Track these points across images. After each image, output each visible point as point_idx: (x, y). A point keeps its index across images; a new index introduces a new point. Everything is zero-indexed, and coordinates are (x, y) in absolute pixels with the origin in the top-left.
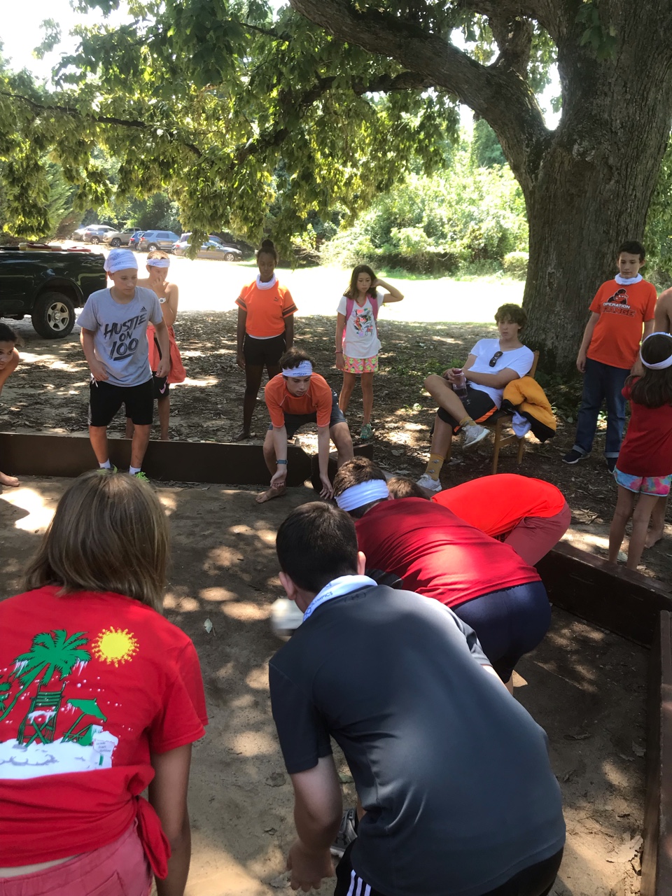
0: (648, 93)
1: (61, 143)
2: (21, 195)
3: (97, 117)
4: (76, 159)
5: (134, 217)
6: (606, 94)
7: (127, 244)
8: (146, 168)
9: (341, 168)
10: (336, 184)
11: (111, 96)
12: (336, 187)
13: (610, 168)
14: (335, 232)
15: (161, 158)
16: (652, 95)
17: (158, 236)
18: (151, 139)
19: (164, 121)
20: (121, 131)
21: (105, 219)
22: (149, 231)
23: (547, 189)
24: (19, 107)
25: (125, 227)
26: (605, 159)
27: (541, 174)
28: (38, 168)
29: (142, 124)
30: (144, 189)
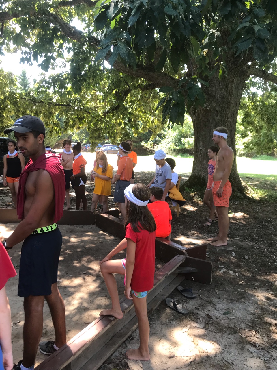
0: (228, 85)
3: (55, 104)
4: (49, 119)
5: (86, 139)
6: (213, 87)
8: (74, 121)
9: (149, 117)
10: (148, 122)
12: (148, 124)
13: (217, 111)
14: (160, 141)
16: (229, 86)
18: (73, 110)
23: (198, 120)
24: (29, 103)
26: (214, 108)
27: (196, 114)
30: (73, 128)
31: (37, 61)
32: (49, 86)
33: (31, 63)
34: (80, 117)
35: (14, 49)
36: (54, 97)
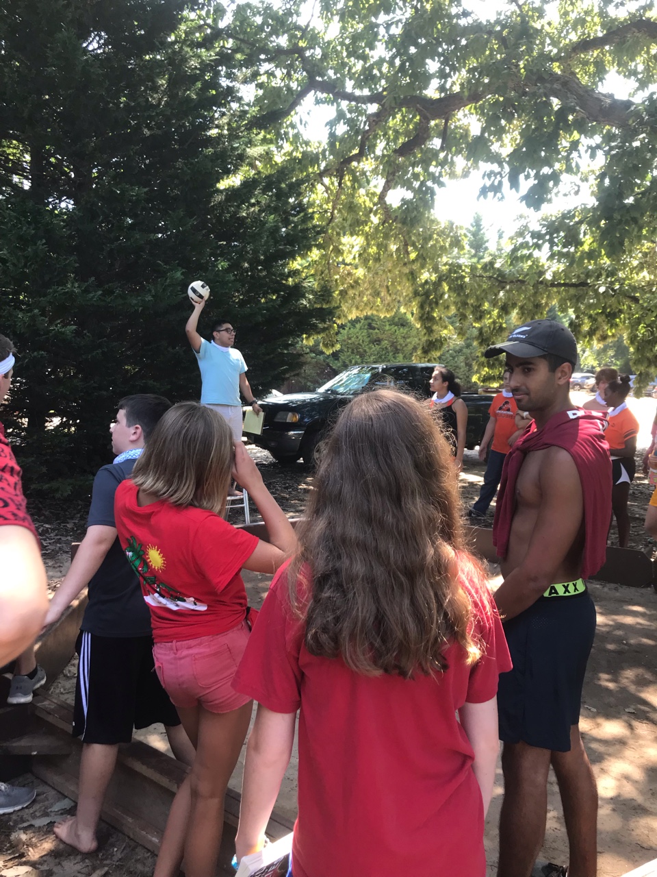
3: (550, 284)
18: (594, 296)
20: (572, 292)
24: (489, 285)
28: (501, 329)
30: (591, 339)
31: (517, 190)
32: (540, 242)
33: (500, 196)
34: (612, 310)
35: (463, 169)
36: (549, 268)
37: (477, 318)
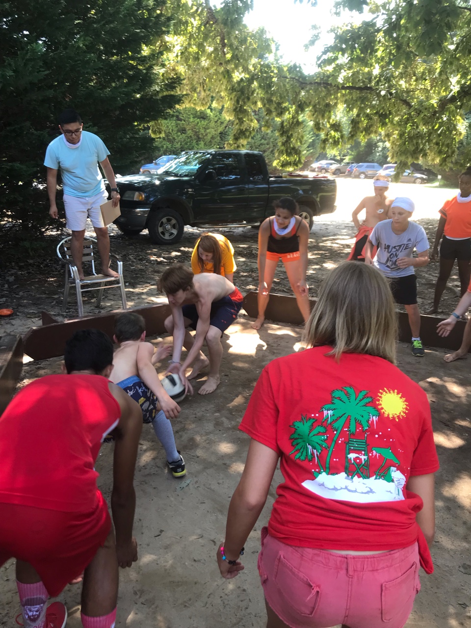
1: (314, 106)
2: (286, 141)
3: (340, 87)
4: (323, 116)
5: (351, 155)
7: (344, 173)
8: (369, 119)
11: (352, 71)
15: (381, 111)
17: (367, 167)
18: (376, 98)
19: (386, 85)
20: (356, 94)
21: (331, 156)
22: (360, 164)
24: (292, 85)
25: (344, 161)
28: (298, 123)
29: (370, 88)
37: (278, 114)
